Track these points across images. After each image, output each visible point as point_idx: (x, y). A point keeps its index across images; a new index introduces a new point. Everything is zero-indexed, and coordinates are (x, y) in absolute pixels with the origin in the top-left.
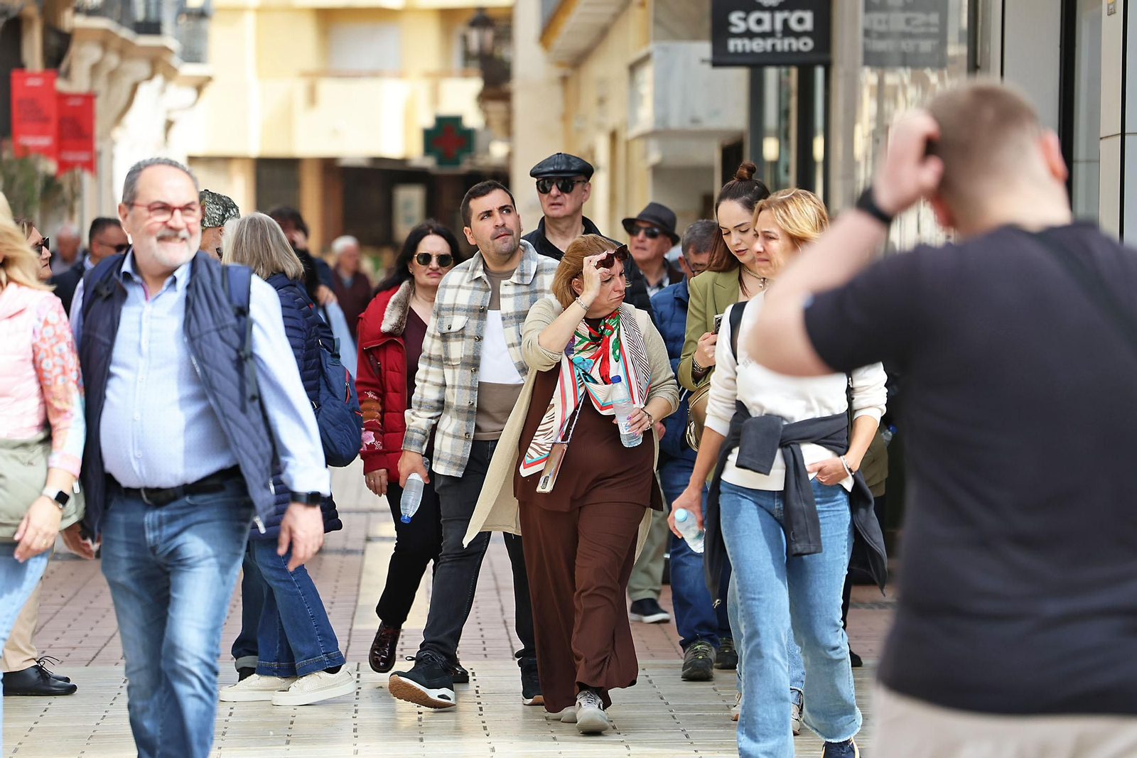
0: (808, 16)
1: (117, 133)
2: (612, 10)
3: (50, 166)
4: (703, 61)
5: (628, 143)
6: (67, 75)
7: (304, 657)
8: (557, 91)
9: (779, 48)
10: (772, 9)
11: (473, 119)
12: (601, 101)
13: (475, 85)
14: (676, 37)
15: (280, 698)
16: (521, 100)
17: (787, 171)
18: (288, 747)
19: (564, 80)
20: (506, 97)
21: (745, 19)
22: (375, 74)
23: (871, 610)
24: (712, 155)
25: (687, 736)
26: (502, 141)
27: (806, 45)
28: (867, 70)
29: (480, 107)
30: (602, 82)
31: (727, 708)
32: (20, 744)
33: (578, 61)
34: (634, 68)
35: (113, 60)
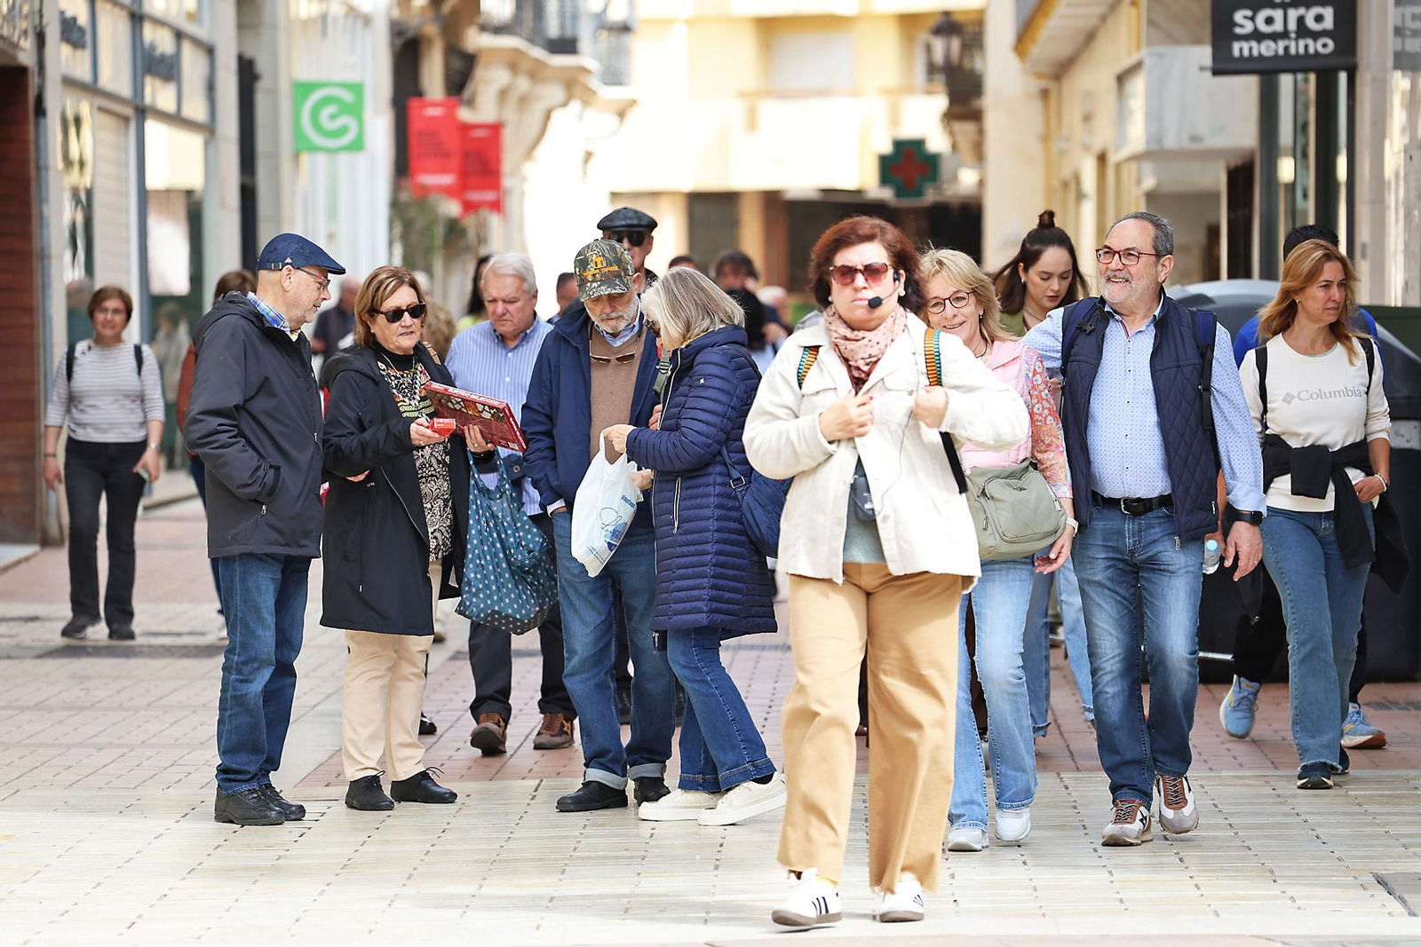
0: (1328, 13)
1: (529, 168)
2: (1099, 10)
3: (452, 208)
4: (1202, 69)
5: (1118, 166)
6: (471, 103)
7: (726, 767)
8: (1036, 106)
9: (1293, 51)
10: (1284, 6)
11: (937, 142)
12: (1087, 118)
13: (940, 102)
14: (1174, 40)
15: (708, 817)
16: (992, 120)
17: (1305, 196)
18: (716, 872)
19: (1045, 93)
20: (976, 116)
21: (1252, 19)
22: (824, 93)
23: (1405, 712)
24: (1218, 179)
25: (1181, 860)
26: (972, 167)
27: (1326, 46)
28: (1398, 74)
29: (945, 128)
30: (1089, 95)
31: (1229, 827)
32: (415, 869)
33: (1060, 71)
34: (1122, 79)
35: (523, 84)
